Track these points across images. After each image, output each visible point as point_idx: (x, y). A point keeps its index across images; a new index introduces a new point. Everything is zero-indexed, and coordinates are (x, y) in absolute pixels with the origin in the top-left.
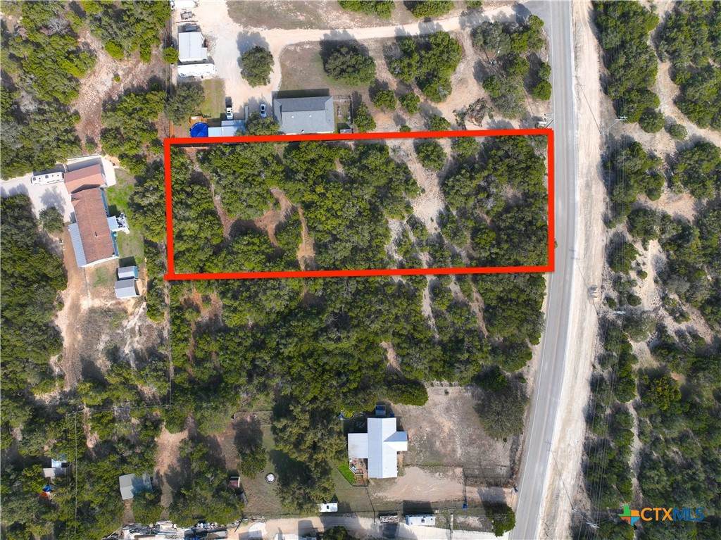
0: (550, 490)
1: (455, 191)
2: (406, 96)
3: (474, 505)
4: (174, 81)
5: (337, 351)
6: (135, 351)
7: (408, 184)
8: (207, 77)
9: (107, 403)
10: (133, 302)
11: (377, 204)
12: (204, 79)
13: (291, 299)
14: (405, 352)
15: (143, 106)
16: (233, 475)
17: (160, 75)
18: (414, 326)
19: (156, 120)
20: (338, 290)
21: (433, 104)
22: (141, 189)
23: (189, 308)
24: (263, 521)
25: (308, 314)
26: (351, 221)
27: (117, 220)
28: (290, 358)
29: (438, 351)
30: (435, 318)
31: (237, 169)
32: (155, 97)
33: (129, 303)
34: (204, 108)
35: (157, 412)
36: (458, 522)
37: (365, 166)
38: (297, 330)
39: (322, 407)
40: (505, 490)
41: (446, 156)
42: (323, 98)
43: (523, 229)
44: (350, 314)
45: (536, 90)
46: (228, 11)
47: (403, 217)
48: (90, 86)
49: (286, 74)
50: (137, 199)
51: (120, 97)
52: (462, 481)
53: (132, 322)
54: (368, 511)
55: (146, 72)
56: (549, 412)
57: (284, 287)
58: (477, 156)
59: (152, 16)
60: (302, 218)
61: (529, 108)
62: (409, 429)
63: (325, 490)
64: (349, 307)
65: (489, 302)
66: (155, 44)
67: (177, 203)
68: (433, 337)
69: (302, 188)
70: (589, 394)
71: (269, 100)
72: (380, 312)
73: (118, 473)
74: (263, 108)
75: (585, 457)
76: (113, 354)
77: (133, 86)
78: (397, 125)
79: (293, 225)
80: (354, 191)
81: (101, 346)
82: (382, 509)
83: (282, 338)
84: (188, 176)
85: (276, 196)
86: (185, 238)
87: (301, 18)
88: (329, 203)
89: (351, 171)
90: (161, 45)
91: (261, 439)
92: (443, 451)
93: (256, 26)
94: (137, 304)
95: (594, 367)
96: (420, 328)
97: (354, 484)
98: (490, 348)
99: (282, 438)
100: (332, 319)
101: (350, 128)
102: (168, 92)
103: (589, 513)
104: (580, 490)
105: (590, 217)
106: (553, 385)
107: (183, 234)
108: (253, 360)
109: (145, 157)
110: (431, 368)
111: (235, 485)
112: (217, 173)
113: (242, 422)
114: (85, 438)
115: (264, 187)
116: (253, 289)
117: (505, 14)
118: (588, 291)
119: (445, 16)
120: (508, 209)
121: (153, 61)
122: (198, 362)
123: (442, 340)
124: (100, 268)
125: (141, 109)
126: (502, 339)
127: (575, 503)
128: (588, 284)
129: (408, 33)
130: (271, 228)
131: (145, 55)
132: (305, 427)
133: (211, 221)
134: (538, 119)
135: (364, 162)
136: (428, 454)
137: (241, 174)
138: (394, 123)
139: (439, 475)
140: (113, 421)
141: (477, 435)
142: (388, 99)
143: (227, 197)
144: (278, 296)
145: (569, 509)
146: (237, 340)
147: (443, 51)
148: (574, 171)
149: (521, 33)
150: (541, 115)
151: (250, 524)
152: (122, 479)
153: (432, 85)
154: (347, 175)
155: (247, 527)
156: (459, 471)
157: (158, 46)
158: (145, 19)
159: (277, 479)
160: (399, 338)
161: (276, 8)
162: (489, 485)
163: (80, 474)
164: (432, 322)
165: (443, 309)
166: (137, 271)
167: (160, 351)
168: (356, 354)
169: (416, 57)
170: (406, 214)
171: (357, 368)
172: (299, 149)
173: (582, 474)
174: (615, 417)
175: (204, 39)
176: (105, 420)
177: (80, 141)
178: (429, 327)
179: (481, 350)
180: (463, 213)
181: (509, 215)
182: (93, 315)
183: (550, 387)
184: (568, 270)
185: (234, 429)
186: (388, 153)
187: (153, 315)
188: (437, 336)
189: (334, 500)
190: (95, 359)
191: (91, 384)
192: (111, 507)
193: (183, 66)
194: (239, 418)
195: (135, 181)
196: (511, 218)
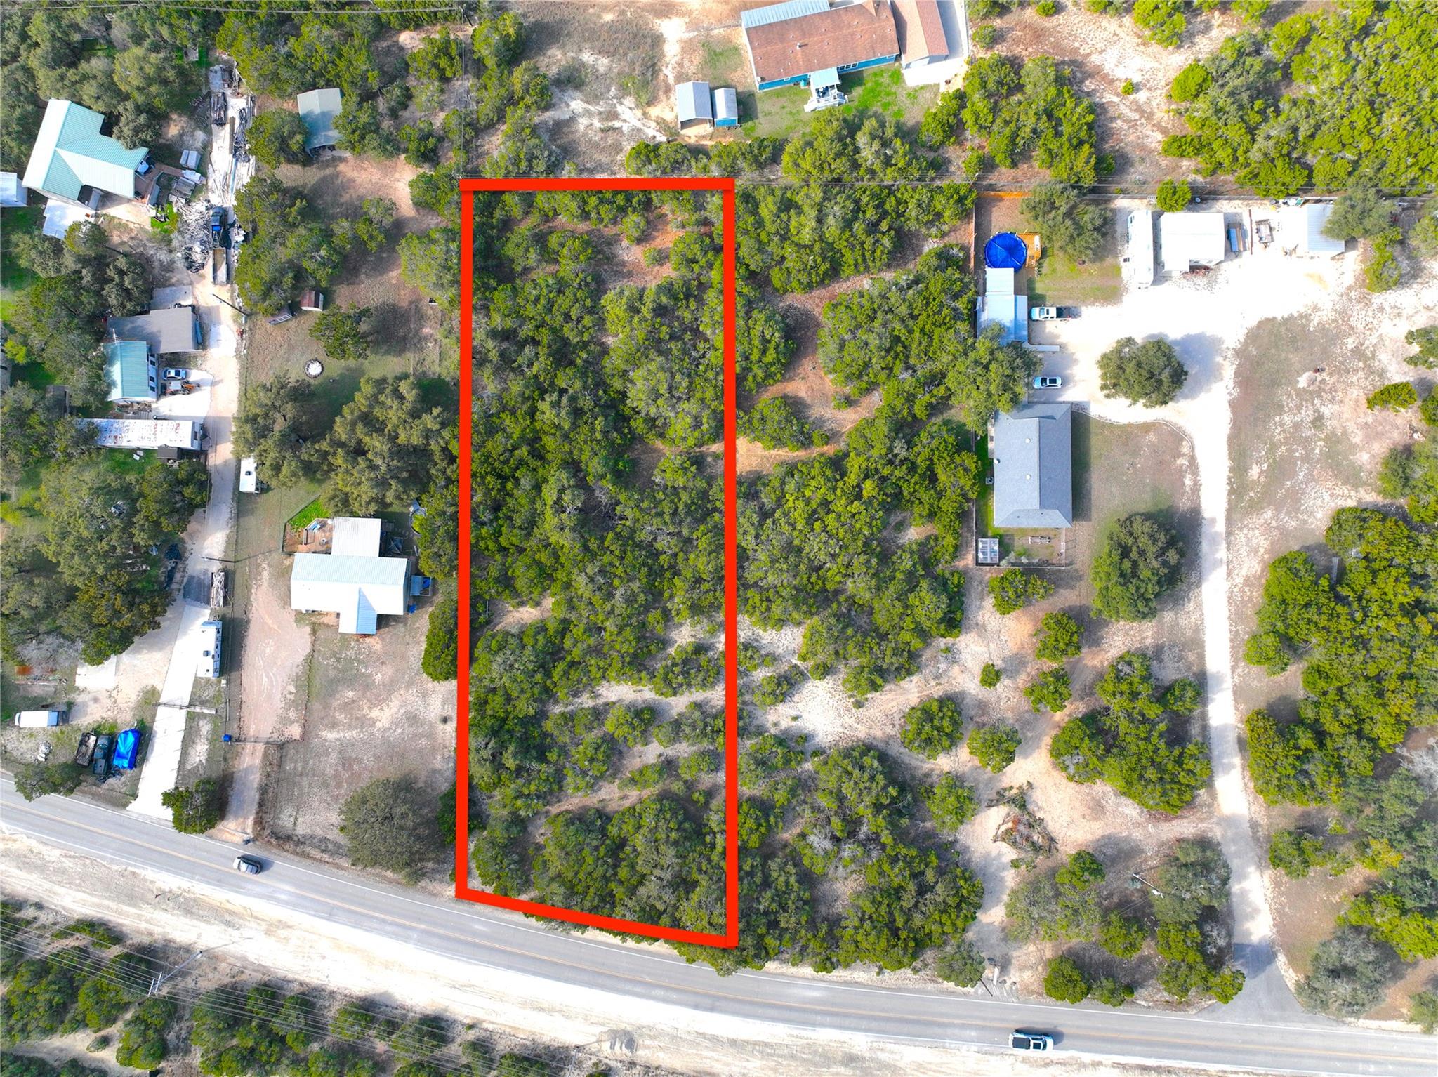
0: (242, 911)
1: (850, 768)
2: (1066, 684)
3: (229, 756)
4: (1120, 203)
5: (538, 506)
6: (573, 119)
7: (871, 673)
8: (1126, 271)
9: (478, 67)
10: (669, 116)
11: (835, 606)
12: (1122, 263)
13: (651, 422)
14: (528, 641)
15: (1065, 138)
16: (325, 297)
17: (1134, 175)
18: (579, 663)
19: (1037, 164)
20: (660, 514)
21: (1047, 741)
22: (890, 132)
23: (648, 222)
24: (237, 351)
25: (617, 452)
26: (800, 550)
27: (832, 87)
28: (532, 413)
29: (525, 707)
30: (594, 708)
31: (920, 322)
32: (1083, 161)
33: (667, 109)
34: (1058, 262)
35: (452, 159)
36: (201, 723)
37: (915, 587)
38: (585, 430)
39: (433, 471)
40: (250, 821)
41: (929, 757)
42: (1070, 505)
43: (761, 908)
44: (611, 535)
45: (1067, 969)
46: (1274, 318)
47: (804, 659)
48: (1115, 34)
49: (1128, 434)
50: (870, 124)
51: (1089, 94)
52: (275, 735)
53: (629, 115)
54: (236, 551)
55: (1143, 148)
56: (391, 924)
57: (673, 406)
58: (928, 825)
59: (1261, 157)
60: (815, 451)
61: (1032, 948)
62: (383, 639)
63: (277, 468)
64: (624, 534)
65: (615, 821)
66: (1203, 165)
67: (857, 202)
68: (556, 702)
69: (874, 453)
70: (418, 1009)
71: (1071, 395)
72: (610, 596)
73: (345, 86)
74: (1054, 381)
75: (296, 987)
76: (572, 79)
77: (1113, 119)
78: (1004, 660)
79: (802, 433)
80: (863, 558)
81: (587, 57)
82: (239, 579)
83: (573, 399)
84: (912, 225)
85: (865, 401)
86: (784, 216)
87: (1254, 472)
88: (839, 505)
89: (906, 556)
90: (1200, 179)
91: (387, 352)
92: (335, 704)
93: (1237, 374)
94: (662, 125)
95: (471, 1027)
96: (574, 675)
97: (289, 527)
98: (522, 813)
99: (381, 391)
100: (605, 499)
101: (1000, 559)
102: (1093, 190)
103: (189, 983)
104: (236, 969)
105: (782, 1056)
106: (442, 937)
107: (792, 212)
108: (536, 342)
109: (960, 143)
110: (494, 690)
111: (306, 301)
112: (916, 282)
113: (421, 317)
114: (418, 27)
115: (883, 376)
116: (674, 346)
117: (1253, 918)
118: (626, 1033)
119: (1251, 785)
120: (808, 879)
121: (1164, 162)
122: (540, 239)
123: (547, 718)
124: (740, 54)
125: (1058, 134)
126: (541, 840)
127: (213, 957)
128: (641, 1035)
129: (1212, 700)
130: (798, 387)
131: (1179, 146)
132: (397, 437)
133: (816, 267)
134: (1004, 965)
135: (924, 584)
136: (332, 673)
137: (911, 332)
138: (1008, 653)
139: (291, 693)
140: (444, 79)
141: (360, 774)
142: (1061, 646)
143: (864, 301)
144: (655, 395)
145: (202, 944)
146: (574, 314)
147: (1164, 771)
148: (884, 1032)
149: (1201, 948)
150: (1014, 976)
151: (235, 328)
152: (336, 92)
153: (1087, 740)
154: (901, 547)
155: (230, 322)
156: (295, 731)
157: (1198, 171)
158: (1256, 146)
159: (312, 381)
160: (557, 631)
161: (1277, 419)
162: (263, 790)
163: (350, 18)
164: (586, 701)
165: (609, 726)
166: (729, 125)
167: (567, 167)
168: (532, 543)
169: (1153, 711)
170: (811, 663)
171: (504, 544)
172: (958, 451)
173: (266, 978)
174: (368, 1058)
175: (1211, 265)
176: (443, 62)
177: (1000, 15)
178: (576, 694)
179: (520, 795)
180: (804, 785)
181: (793, 879)
182: (649, 41)
183: (441, 931)
184: (674, 996)
185: (411, 303)
186: (943, 636)
187: (639, 153)
188: (557, 709)
189: (263, 488)
190: (564, 45)
191: (513, 37)
192: (284, 73)
193: (1150, 222)
194: (430, 312)
195: (911, 123)
196: (787, 883)
